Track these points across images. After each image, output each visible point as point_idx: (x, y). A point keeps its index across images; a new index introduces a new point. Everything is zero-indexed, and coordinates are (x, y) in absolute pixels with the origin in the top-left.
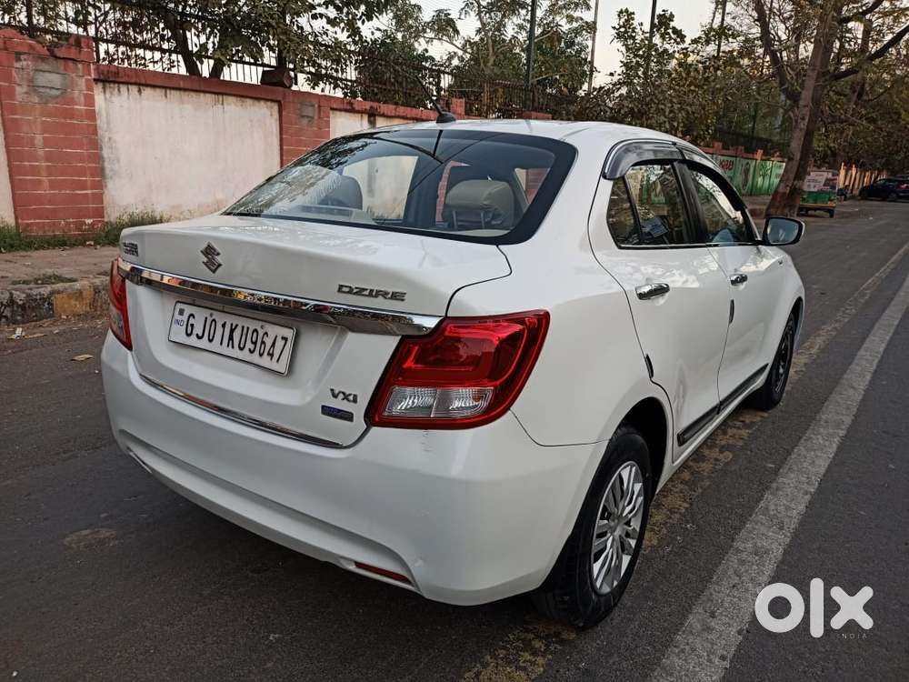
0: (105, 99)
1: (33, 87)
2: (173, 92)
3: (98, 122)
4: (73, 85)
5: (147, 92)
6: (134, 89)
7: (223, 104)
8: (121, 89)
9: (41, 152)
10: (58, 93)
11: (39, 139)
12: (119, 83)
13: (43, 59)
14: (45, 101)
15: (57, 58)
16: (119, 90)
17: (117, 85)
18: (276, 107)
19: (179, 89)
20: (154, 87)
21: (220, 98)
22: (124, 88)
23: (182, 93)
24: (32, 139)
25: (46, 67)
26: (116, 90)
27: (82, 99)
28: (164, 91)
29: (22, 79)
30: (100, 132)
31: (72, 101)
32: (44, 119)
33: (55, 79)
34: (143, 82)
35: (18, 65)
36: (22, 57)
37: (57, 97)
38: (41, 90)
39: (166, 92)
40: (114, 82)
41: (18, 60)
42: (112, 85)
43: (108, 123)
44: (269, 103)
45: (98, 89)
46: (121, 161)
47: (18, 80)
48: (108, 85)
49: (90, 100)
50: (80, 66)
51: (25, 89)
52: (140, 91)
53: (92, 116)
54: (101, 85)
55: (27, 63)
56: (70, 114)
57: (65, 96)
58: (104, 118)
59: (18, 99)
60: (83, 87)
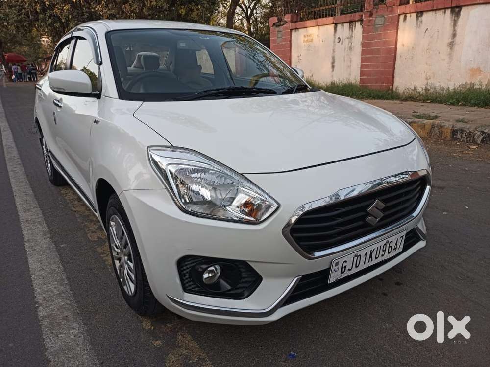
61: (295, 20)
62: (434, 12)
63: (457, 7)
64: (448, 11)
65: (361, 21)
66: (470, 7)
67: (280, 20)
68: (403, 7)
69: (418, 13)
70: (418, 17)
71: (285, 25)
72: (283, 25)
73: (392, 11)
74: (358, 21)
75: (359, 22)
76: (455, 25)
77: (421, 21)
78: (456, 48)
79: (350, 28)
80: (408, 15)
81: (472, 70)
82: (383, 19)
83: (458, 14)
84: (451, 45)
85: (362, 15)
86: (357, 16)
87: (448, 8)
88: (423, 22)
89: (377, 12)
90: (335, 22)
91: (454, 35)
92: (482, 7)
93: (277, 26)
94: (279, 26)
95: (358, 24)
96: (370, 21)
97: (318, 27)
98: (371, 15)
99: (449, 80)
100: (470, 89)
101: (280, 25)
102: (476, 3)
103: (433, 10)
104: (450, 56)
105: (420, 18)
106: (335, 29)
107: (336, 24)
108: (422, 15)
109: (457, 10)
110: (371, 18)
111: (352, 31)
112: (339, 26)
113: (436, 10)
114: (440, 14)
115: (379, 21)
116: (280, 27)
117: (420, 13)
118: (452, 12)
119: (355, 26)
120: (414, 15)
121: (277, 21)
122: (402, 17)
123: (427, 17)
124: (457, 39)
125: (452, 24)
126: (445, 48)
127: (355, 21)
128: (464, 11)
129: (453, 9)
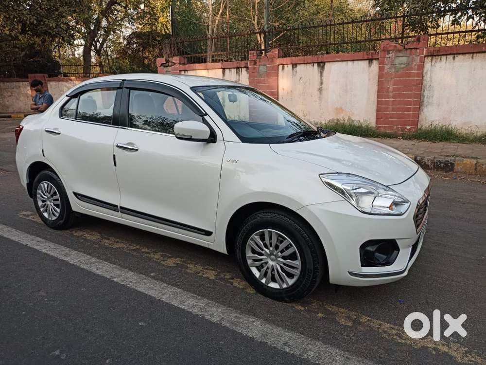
0: (432, 65)
1: (393, 64)
2: (478, 54)
3: (425, 78)
4: (413, 60)
5: (459, 58)
6: (451, 57)
8: (442, 60)
9: (391, 94)
10: (404, 66)
11: (391, 88)
12: (441, 55)
13: (400, 51)
14: (397, 72)
15: (407, 49)
16: (441, 59)
17: (439, 57)
20: (459, 54)
22: (444, 58)
24: (388, 88)
25: (400, 54)
26: (439, 59)
27: (417, 66)
28: (471, 55)
29: (389, 62)
30: (424, 83)
31: (411, 69)
32: (395, 79)
33: (404, 60)
34: (455, 52)
35: (388, 56)
36: (390, 52)
37: (403, 68)
38: (397, 66)
39: (473, 56)
40: (438, 55)
41: (389, 53)
42: (437, 57)
43: (431, 77)
45: (428, 61)
46: (435, 97)
47: (387, 63)
48: (434, 57)
49: (421, 67)
50: (418, 51)
51: (389, 67)
52: (454, 58)
53: (421, 75)
54: (430, 58)
55: (392, 54)
56: (409, 75)
57: (408, 67)
58: (429, 75)
59: (385, 71)
60: (418, 61)
61: (183, 62)
62: (305, 65)
63: (322, 62)
64: (316, 65)
65: (247, 68)
66: (331, 63)
67: (167, 61)
68: (281, 59)
69: (293, 64)
70: (293, 68)
71: (173, 67)
72: (171, 66)
73: (272, 62)
74: (244, 67)
75: (245, 69)
76: (321, 75)
77: (296, 72)
78: (324, 92)
79: (237, 72)
80: (286, 66)
81: (337, 109)
82: (265, 67)
83: (323, 68)
84: (320, 90)
85: (247, 63)
86: (243, 63)
87: (315, 63)
88: (298, 72)
89: (260, 62)
90: (223, 67)
91: (322, 83)
92: (340, 63)
93: (164, 67)
94: (167, 66)
95: (244, 70)
96: (254, 68)
97: (207, 70)
98: (255, 64)
99: (321, 117)
100: (337, 124)
101: (168, 66)
102: (335, 60)
103: (304, 64)
104: (320, 98)
105: (295, 69)
106: (224, 73)
107: (224, 69)
108: (296, 67)
109: (322, 64)
110: (255, 66)
111: (239, 76)
112: (227, 71)
113: (306, 63)
114: (309, 66)
115: (262, 69)
116: (168, 67)
117: (295, 65)
118: (319, 65)
119: (242, 72)
120: (290, 66)
121: (165, 62)
122: (280, 67)
123: (300, 68)
124: (324, 86)
125: (320, 74)
126: (316, 93)
127: (241, 68)
128: (327, 65)
129: (319, 63)
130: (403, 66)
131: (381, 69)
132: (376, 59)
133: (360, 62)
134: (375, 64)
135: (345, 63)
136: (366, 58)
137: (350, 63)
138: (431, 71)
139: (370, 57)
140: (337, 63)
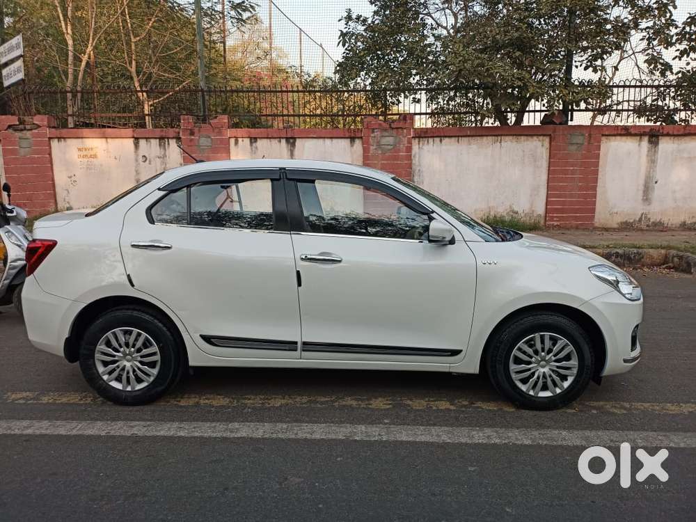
0: (419, 147)
1: (379, 145)
2: (463, 138)
3: (414, 162)
4: (400, 141)
5: (446, 140)
6: (437, 140)
7: (500, 142)
10: (392, 147)
12: (428, 137)
13: (386, 130)
14: (383, 153)
15: (393, 128)
16: (428, 142)
17: (426, 139)
18: (547, 140)
19: (469, 136)
20: (446, 137)
21: (499, 138)
22: (431, 140)
23: (470, 138)
25: (387, 134)
26: (426, 142)
27: (405, 148)
28: (457, 138)
29: (374, 142)
30: (414, 167)
31: (399, 151)
33: (391, 140)
34: (442, 135)
35: (373, 135)
36: (375, 131)
37: (389, 150)
38: (383, 147)
40: (425, 137)
41: (373, 132)
42: (424, 139)
43: (419, 161)
44: (541, 138)
45: (415, 142)
46: (425, 183)
47: (372, 143)
48: (421, 139)
49: (409, 149)
50: (405, 131)
51: (374, 147)
52: (441, 141)
53: (409, 158)
54: (417, 140)
55: (377, 133)
56: (396, 158)
57: (395, 149)
58: (417, 159)
59: (371, 152)
60: (406, 142)
61: (52, 125)
62: (268, 140)
63: (291, 138)
64: (283, 141)
65: (178, 139)
66: (304, 140)
67: (22, 122)
68: (234, 130)
69: (251, 138)
70: (251, 143)
71: (34, 131)
72: (31, 130)
73: (220, 133)
74: (173, 138)
75: (175, 140)
76: (292, 154)
77: (256, 148)
79: (160, 145)
80: (240, 140)
82: (209, 140)
83: (293, 145)
85: (179, 133)
86: (171, 132)
87: (283, 138)
88: (259, 147)
89: (199, 131)
90: (135, 136)
92: (315, 140)
93: (16, 130)
94: (22, 130)
95: (173, 143)
96: (191, 140)
97: (104, 140)
98: (192, 133)
101: (25, 129)
102: (309, 136)
103: (267, 138)
105: (254, 145)
106: (137, 145)
107: (137, 139)
108: (256, 141)
109: (291, 141)
110: (193, 137)
111: (165, 149)
112: (142, 142)
113: (270, 138)
114: (275, 142)
115: (204, 142)
116: (25, 132)
117: (253, 140)
118: (287, 142)
119: (169, 144)
120: (247, 141)
121: (18, 123)
122: (232, 141)
123: (260, 143)
125: (289, 153)
127: (168, 138)
128: (298, 142)
129: (287, 139)
130: (390, 147)
131: (366, 150)
132: (358, 138)
133: (340, 140)
134: (358, 143)
135: (321, 140)
136: (347, 136)
137: (328, 141)
138: (419, 153)
139: (353, 135)
140: (311, 139)
